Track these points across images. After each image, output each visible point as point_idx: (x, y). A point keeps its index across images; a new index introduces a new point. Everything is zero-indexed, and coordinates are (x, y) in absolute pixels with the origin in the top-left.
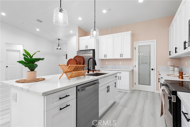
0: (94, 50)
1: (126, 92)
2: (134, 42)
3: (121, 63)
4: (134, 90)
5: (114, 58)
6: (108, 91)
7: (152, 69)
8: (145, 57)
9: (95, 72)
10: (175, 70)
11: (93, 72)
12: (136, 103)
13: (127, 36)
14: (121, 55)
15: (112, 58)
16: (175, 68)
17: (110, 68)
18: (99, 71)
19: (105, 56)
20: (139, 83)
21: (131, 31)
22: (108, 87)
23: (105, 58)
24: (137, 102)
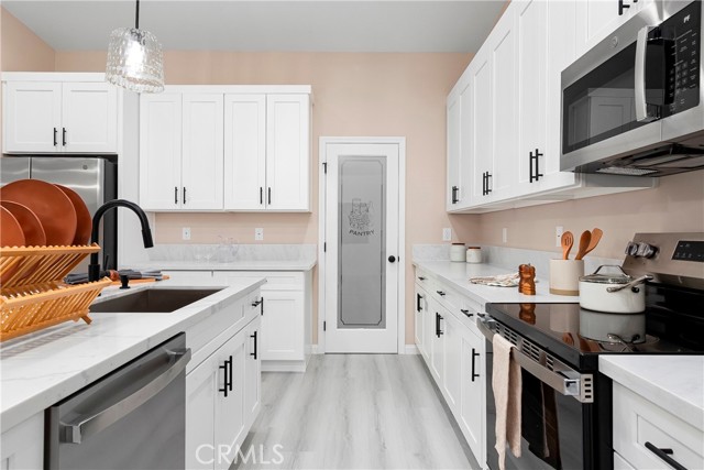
0: (112, 160)
1: (291, 373)
2: (321, 138)
3: (259, 232)
4: (320, 357)
5: (230, 206)
6: (227, 386)
7: (392, 259)
8: (363, 209)
9: (135, 287)
10: (468, 260)
11: (125, 286)
12: (346, 418)
13: (289, 104)
14: (266, 194)
15: (217, 206)
16: (470, 252)
17: (208, 257)
18: (156, 275)
19: (181, 194)
20: (343, 322)
21: (309, 86)
22: (227, 365)
23: (180, 207)
24: (346, 411)
